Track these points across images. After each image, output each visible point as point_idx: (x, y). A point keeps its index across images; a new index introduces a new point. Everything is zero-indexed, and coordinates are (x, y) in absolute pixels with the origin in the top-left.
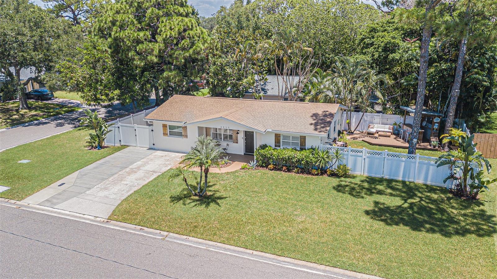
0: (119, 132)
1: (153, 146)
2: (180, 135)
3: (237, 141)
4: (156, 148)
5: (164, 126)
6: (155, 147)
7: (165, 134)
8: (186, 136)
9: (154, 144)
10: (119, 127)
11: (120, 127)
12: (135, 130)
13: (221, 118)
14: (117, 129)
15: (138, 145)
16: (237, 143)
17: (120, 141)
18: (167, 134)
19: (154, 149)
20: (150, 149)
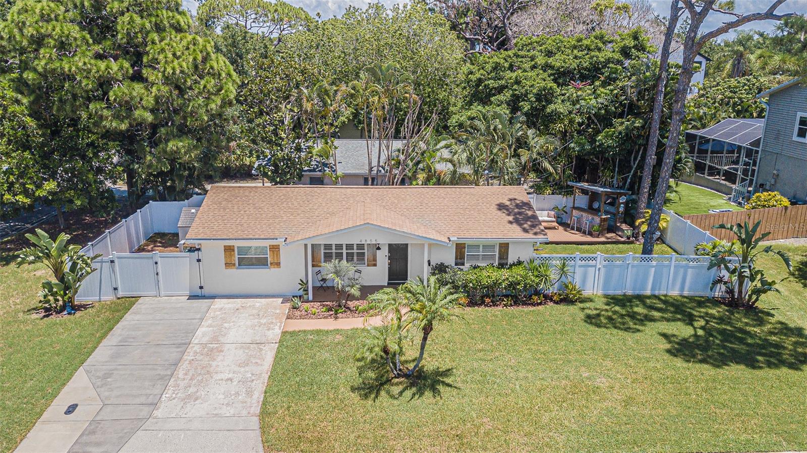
0: (113, 271)
1: (199, 292)
2: (262, 263)
3: (374, 262)
4: (206, 294)
5: (229, 250)
6: (205, 291)
7: (228, 265)
8: (278, 264)
9: (201, 288)
10: (112, 262)
11: (116, 261)
12: (156, 263)
13: (367, 225)
14: (106, 266)
15: (162, 293)
16: (375, 265)
17: (115, 289)
18: (234, 265)
19: (204, 297)
20: (192, 297)
